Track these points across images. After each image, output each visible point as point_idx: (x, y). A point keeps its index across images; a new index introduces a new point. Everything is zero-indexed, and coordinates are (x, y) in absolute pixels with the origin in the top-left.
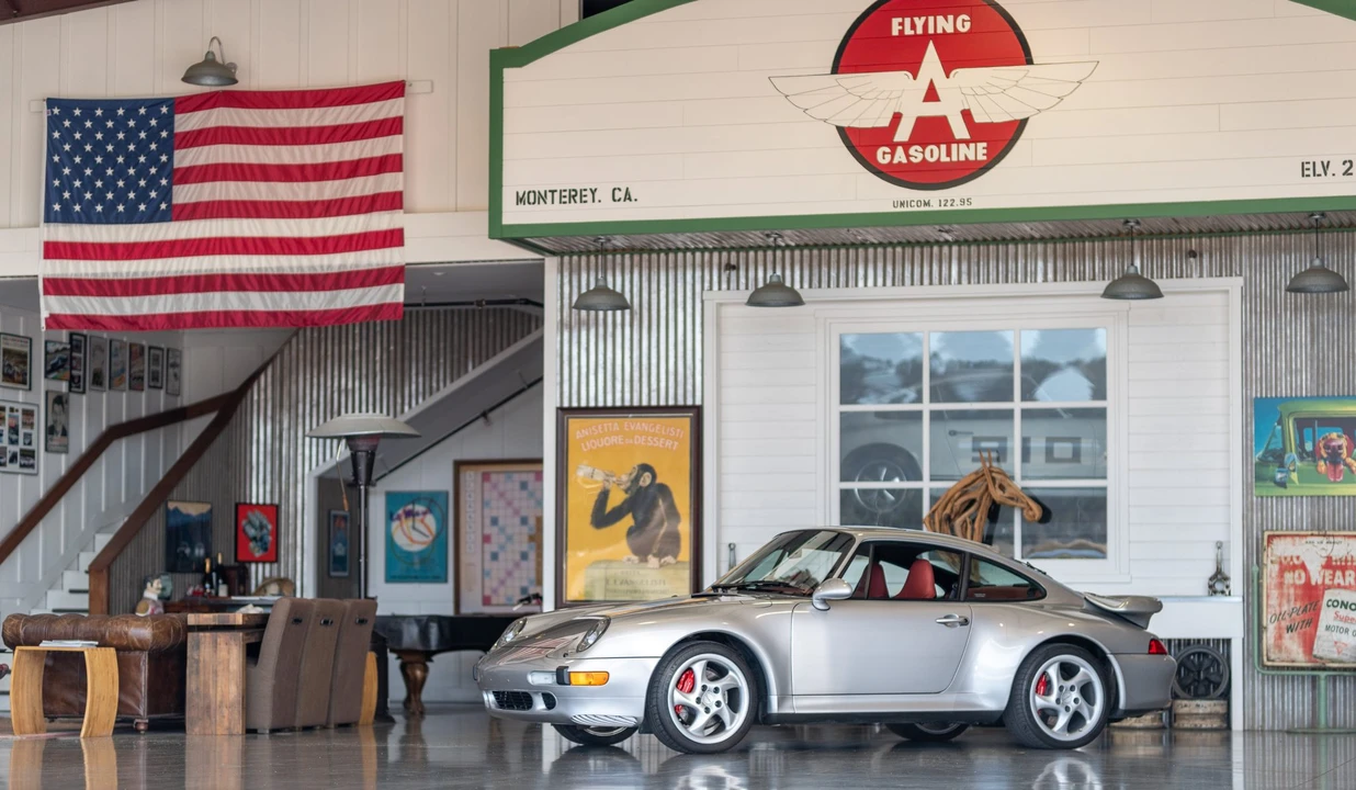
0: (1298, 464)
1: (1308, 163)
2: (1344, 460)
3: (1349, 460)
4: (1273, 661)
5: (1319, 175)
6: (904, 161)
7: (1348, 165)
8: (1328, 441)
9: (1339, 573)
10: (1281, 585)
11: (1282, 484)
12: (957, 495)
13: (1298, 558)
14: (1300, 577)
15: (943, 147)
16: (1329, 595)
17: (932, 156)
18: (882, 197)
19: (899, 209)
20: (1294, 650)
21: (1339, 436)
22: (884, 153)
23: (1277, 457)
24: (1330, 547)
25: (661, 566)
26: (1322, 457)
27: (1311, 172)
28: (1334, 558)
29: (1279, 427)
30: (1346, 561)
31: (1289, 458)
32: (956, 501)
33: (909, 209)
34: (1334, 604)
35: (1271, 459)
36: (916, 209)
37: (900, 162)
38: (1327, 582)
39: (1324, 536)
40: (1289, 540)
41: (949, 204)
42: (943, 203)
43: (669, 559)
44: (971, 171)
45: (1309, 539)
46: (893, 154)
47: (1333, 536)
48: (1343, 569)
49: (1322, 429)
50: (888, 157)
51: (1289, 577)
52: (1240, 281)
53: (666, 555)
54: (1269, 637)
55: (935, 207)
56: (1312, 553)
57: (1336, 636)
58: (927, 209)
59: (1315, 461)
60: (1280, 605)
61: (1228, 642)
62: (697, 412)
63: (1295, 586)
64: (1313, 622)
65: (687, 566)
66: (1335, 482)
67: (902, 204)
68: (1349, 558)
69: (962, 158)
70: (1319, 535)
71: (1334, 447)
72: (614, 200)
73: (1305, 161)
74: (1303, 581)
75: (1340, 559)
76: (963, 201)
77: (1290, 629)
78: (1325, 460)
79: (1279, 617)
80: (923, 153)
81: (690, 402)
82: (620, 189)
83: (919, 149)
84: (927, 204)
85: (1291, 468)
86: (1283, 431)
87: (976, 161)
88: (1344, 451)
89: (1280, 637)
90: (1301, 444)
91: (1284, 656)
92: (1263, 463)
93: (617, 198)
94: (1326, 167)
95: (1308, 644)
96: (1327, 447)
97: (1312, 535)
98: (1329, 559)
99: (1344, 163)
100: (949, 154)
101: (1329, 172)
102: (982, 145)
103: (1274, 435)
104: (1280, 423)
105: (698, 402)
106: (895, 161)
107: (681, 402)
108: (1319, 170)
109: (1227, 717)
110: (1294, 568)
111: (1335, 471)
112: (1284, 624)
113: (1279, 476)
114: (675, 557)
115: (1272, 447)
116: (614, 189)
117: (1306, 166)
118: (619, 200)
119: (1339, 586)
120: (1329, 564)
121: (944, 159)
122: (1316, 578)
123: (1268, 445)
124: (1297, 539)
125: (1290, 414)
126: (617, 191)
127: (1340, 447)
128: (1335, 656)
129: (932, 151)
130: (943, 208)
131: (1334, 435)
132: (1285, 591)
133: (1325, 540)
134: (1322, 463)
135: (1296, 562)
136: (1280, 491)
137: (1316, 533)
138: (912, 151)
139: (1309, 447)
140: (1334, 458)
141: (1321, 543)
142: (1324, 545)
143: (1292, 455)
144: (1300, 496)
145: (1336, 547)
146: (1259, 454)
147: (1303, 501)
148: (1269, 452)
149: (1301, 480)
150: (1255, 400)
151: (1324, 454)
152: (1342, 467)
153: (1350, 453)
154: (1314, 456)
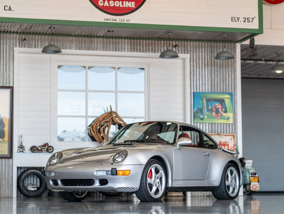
0: (207, 113)
1: (233, 17)
2: (220, 112)
3: (222, 112)
5: (236, 21)
6: (108, 5)
7: (245, 19)
8: (215, 106)
11: (202, 119)
12: (102, 120)
15: (121, 2)
17: (117, 5)
18: (100, 17)
19: (106, 21)
21: (219, 105)
22: (101, 2)
23: (201, 111)
24: (220, 138)
26: (213, 111)
27: (234, 20)
28: (222, 142)
29: (201, 101)
30: (225, 143)
31: (204, 111)
32: (101, 122)
33: (109, 21)
35: (199, 111)
36: (112, 22)
37: (106, 6)
39: (219, 135)
41: (123, 21)
42: (121, 20)
43: (1, 140)
44: (130, 11)
46: (104, 3)
47: (221, 135)
48: (224, 145)
49: (214, 102)
50: (102, 4)
52: (189, 55)
55: (118, 21)
58: (115, 22)
59: (212, 112)
62: (12, 88)
65: (7, 142)
66: (217, 119)
67: (107, 20)
68: (226, 142)
69: (127, 6)
70: (217, 135)
71: (217, 108)
72: (5, 10)
73: (232, 17)
75: (224, 143)
76: (127, 20)
78: (215, 112)
80: (114, 3)
81: (8, 85)
82: (7, 6)
83: (113, 2)
84: (115, 20)
85: (205, 114)
86: (202, 102)
87: (131, 8)
88: (220, 110)
90: (208, 107)
92: (197, 112)
93: (6, 9)
94: (238, 19)
96: (215, 108)
97: (215, 135)
98: (220, 142)
99: (244, 18)
100: (123, 4)
101: (239, 20)
102: (133, 3)
103: (200, 104)
104: (202, 100)
105: (11, 85)
106: (105, 5)
108: (237, 20)
111: (217, 115)
113: (201, 116)
114: (3, 139)
115: (199, 107)
116: (5, 6)
117: (233, 18)
118: (7, 10)
120: (220, 144)
121: (121, 6)
123: (198, 106)
125: (205, 97)
126: (6, 7)
127: (219, 108)
129: (117, 3)
130: (120, 22)
131: (217, 104)
133: (219, 136)
134: (214, 113)
136: (201, 121)
137: (216, 134)
138: (110, 2)
139: (210, 108)
140: (217, 112)
141: (218, 137)
142: (219, 138)
143: (205, 110)
144: (207, 123)
145: (222, 138)
146: (195, 109)
147: (207, 124)
148: (198, 109)
149: (208, 118)
150: (194, 93)
151: (214, 110)
152: (219, 114)
153: (222, 110)
154: (211, 110)
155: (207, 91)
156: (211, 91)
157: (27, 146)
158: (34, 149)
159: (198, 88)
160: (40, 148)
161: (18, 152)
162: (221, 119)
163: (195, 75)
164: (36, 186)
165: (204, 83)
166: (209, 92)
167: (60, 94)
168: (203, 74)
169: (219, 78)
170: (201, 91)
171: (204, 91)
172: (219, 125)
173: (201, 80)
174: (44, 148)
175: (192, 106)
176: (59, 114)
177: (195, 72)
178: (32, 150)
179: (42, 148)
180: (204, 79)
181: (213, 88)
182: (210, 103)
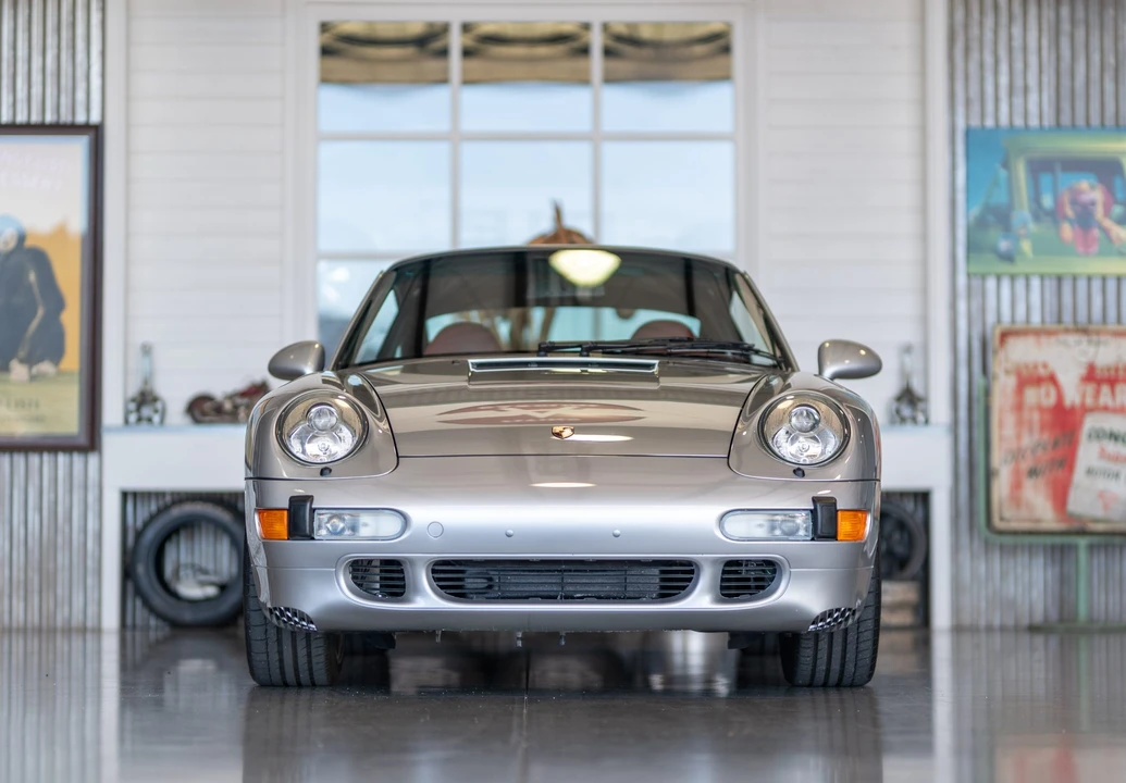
0: (1032, 227)
2: (1099, 223)
3: (1108, 223)
4: (1008, 521)
8: (1076, 193)
9: (1105, 389)
10: (1019, 407)
11: (1008, 258)
13: (1045, 366)
14: (1048, 395)
16: (1090, 423)
20: (1038, 507)
23: (1001, 216)
24: (1092, 350)
25: (33, 378)
26: (1065, 217)
28: (1098, 367)
29: (1003, 173)
30: (1117, 370)
31: (1018, 217)
34: (1098, 435)
35: (991, 218)
38: (1089, 401)
39: (1085, 331)
40: (1031, 340)
43: (46, 367)
45: (1062, 337)
47: (1095, 332)
48: (1112, 382)
49: (1068, 176)
51: (1032, 395)
53: (40, 360)
54: (1002, 487)
56: (1067, 361)
57: (1102, 484)
59: (1056, 223)
60: (1019, 437)
61: (923, 497)
62: (96, 133)
63: (1041, 409)
64: (1066, 462)
65: (76, 378)
66: (1086, 254)
68: (1121, 367)
70: (1076, 331)
71: (1084, 204)
74: (1051, 401)
75: (1109, 370)
77: (1033, 473)
78: (1071, 221)
79: (1017, 455)
81: (81, 118)
85: (1023, 233)
86: (1010, 178)
88: (1099, 212)
89: (1017, 485)
90: (1036, 198)
91: (1024, 513)
92: (977, 227)
95: (1060, 495)
96: (1074, 202)
97: (1066, 332)
98: (1091, 368)
103: (996, 183)
104: (1006, 165)
105: (95, 118)
107: (65, 118)
109: (923, 608)
110: (1038, 381)
111: (1086, 237)
112: (1025, 465)
113: (1004, 245)
114: (56, 364)
115: (992, 201)
119: (1106, 409)
120: (1092, 376)
122: (1072, 396)
123: (988, 197)
124: (1044, 339)
125: (1022, 152)
127: (1093, 203)
128: (1099, 512)
131: (1085, 184)
132: (1026, 415)
133: (1084, 339)
134: (1066, 227)
135: (1042, 372)
136: (1005, 268)
139: (1047, 201)
140: (1085, 218)
141: (1079, 343)
142: (1084, 345)
143: (1022, 213)
144: (1034, 274)
145: (1102, 349)
146: (976, 211)
147: (1035, 283)
148: (989, 209)
149: (1035, 250)
150: (968, 132)
151: (1069, 212)
152: (1096, 232)
153: (1107, 213)
154: (1055, 215)
155: (1034, 122)
156: (1053, 123)
157: (175, 394)
158: (203, 409)
159: (990, 107)
160: (228, 406)
161: (126, 421)
162: (1102, 253)
163: (975, 45)
164: (213, 578)
165: (1019, 82)
166: (1046, 123)
167: (327, 152)
168: (1017, 43)
169: (1096, 58)
170: (1004, 120)
171: (1018, 122)
172: (1096, 285)
173: (1004, 68)
174: (245, 401)
175: (961, 197)
176: (325, 244)
177: (975, 31)
178: (197, 413)
179: (239, 401)
180: (1019, 66)
181: (1066, 106)
182: (1046, 180)
